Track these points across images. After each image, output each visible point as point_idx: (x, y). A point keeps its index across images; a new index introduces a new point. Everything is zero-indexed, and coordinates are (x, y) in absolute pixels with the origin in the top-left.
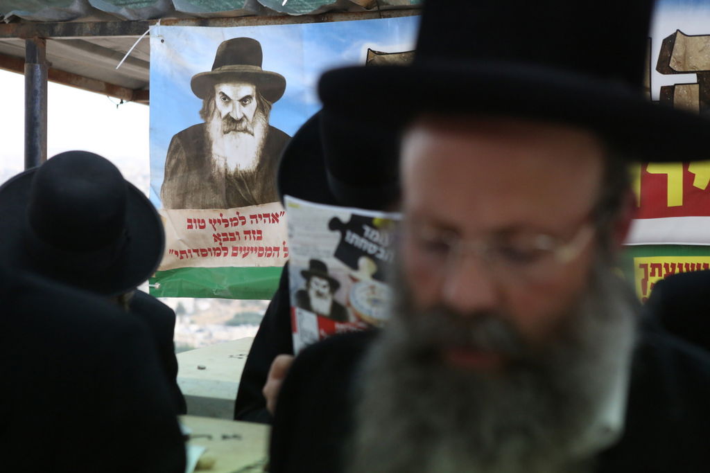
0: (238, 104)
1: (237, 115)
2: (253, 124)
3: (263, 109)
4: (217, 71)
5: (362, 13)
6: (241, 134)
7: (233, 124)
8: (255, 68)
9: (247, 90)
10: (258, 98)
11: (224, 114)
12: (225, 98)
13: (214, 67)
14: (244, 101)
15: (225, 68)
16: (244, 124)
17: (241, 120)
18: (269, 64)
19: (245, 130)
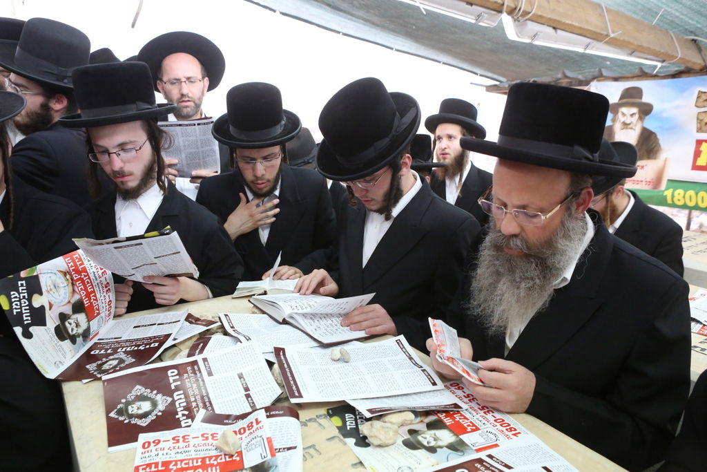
0: (629, 117)
1: (628, 122)
2: (636, 126)
3: (641, 118)
4: (620, 102)
5: (698, 73)
6: (630, 130)
7: (625, 125)
8: (638, 101)
9: (635, 110)
10: (639, 113)
11: (622, 121)
12: (624, 114)
13: (620, 99)
14: (632, 115)
15: (625, 100)
16: (631, 126)
17: (630, 124)
18: (646, 99)
19: (631, 128)
